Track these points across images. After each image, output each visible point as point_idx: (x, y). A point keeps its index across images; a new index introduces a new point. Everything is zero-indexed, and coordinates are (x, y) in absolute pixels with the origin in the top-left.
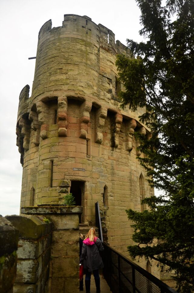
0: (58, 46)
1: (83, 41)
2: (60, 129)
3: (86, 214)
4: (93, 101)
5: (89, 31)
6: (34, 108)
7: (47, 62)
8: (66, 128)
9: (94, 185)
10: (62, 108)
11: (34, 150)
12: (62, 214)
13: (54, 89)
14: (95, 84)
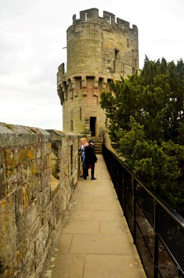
0: (79, 45)
1: (93, 40)
2: (84, 93)
3: (97, 132)
4: (99, 76)
5: (96, 33)
6: (69, 80)
7: (74, 55)
8: (87, 92)
9: (101, 118)
10: (84, 82)
11: (71, 101)
12: (88, 134)
13: (79, 72)
14: (100, 66)
